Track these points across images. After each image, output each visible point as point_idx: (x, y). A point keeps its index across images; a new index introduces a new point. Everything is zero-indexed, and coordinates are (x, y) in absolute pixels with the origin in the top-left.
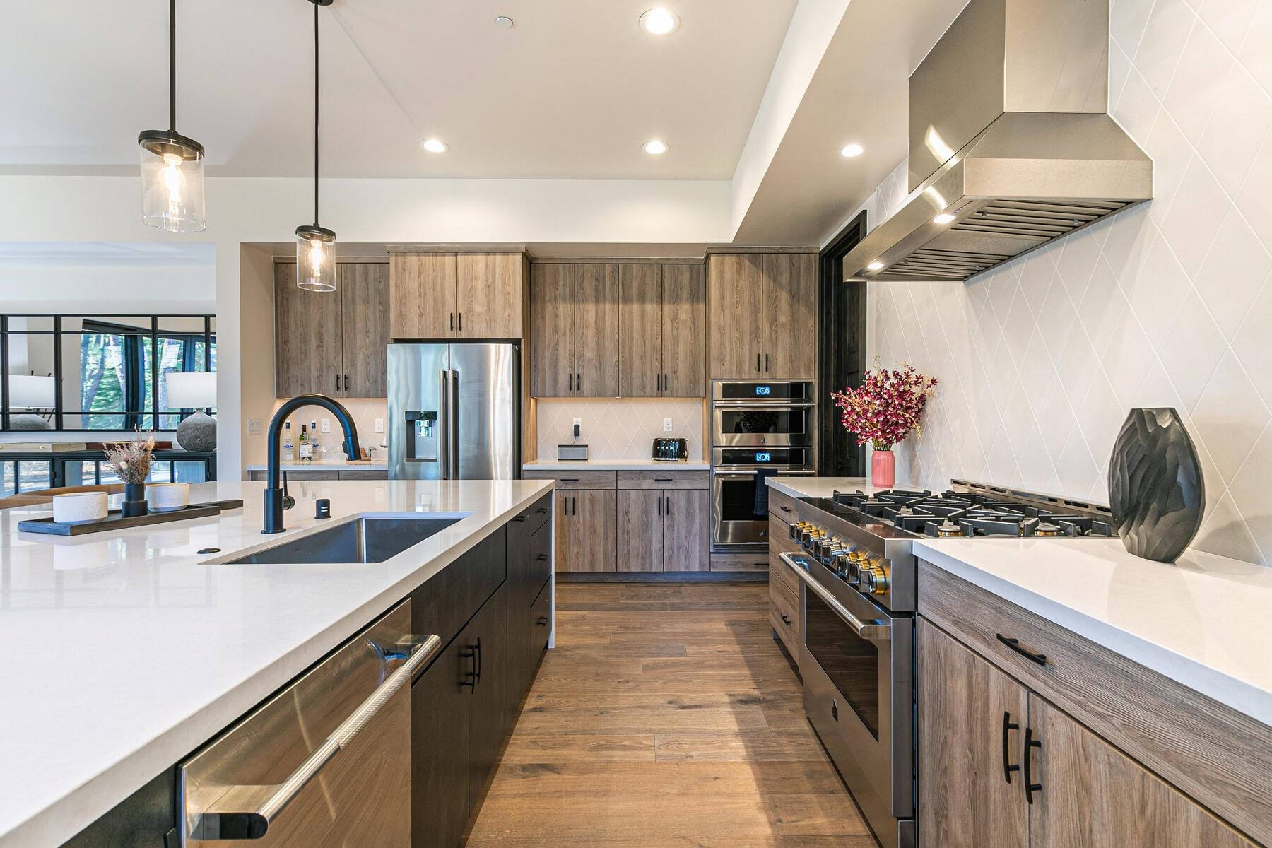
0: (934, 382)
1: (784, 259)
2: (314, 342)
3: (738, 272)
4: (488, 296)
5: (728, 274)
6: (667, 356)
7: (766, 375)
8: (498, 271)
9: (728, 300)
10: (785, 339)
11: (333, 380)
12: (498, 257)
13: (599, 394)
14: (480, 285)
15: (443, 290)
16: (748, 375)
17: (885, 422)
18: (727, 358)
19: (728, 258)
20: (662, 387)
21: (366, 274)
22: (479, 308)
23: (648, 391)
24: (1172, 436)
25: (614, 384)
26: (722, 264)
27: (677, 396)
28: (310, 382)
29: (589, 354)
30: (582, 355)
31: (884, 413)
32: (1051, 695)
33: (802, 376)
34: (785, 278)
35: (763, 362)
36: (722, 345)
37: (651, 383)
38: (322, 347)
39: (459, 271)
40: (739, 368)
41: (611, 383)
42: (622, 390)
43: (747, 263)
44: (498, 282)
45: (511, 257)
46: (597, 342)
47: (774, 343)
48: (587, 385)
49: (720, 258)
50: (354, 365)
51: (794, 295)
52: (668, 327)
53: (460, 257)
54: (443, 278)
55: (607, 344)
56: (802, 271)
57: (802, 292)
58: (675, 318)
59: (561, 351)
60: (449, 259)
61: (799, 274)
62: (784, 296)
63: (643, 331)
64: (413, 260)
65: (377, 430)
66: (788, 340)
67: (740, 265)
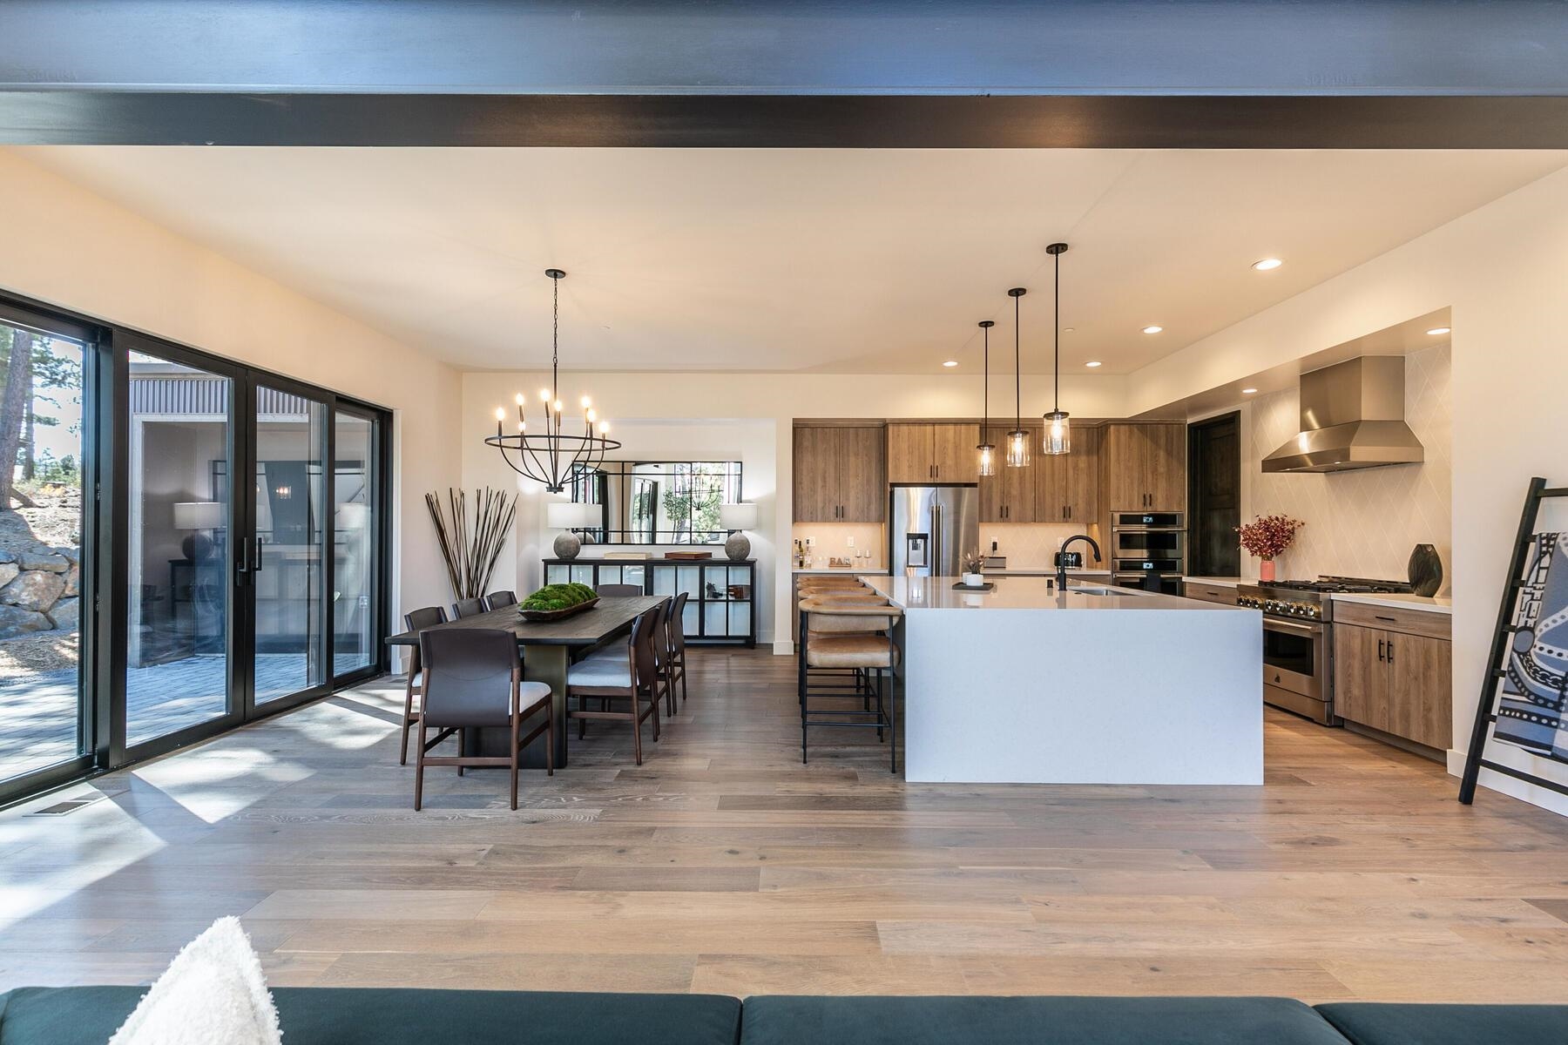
0: (1303, 524)
1: (1162, 428)
2: (820, 483)
3: (1130, 437)
4: (956, 453)
5: (1123, 438)
6: (1070, 494)
7: (1149, 509)
8: (963, 436)
9: (1122, 455)
10: (1162, 484)
11: (833, 510)
12: (963, 427)
13: (1022, 520)
14: (950, 446)
15: (925, 450)
16: (1137, 509)
17: (1272, 545)
18: (1122, 497)
19: (1122, 427)
20: (1067, 515)
21: (857, 435)
22: (950, 462)
23: (1056, 519)
24: (1432, 554)
25: (1032, 513)
26: (1118, 431)
27: (1077, 522)
28: (817, 511)
29: (1015, 492)
30: (1009, 493)
31: (1271, 539)
32: (1395, 629)
33: (1174, 510)
34: (1163, 441)
35: (1148, 500)
36: (1118, 488)
37: (1059, 513)
38: (826, 486)
39: (936, 436)
40: (1130, 505)
41: (1030, 513)
42: (1038, 516)
43: (1136, 430)
44: (963, 445)
45: (972, 426)
46: (1020, 484)
47: (1155, 487)
48: (1012, 514)
49: (1117, 427)
50: (848, 499)
51: (1169, 453)
52: (1071, 472)
53: (937, 427)
54: (925, 440)
55: (1028, 485)
56: (1175, 438)
57: (1175, 453)
58: (1076, 467)
59: (994, 489)
60: (929, 428)
61: (1172, 438)
62: (1162, 454)
63: (1053, 474)
64: (904, 428)
65: (849, 545)
66: (1165, 485)
67: (1131, 432)
